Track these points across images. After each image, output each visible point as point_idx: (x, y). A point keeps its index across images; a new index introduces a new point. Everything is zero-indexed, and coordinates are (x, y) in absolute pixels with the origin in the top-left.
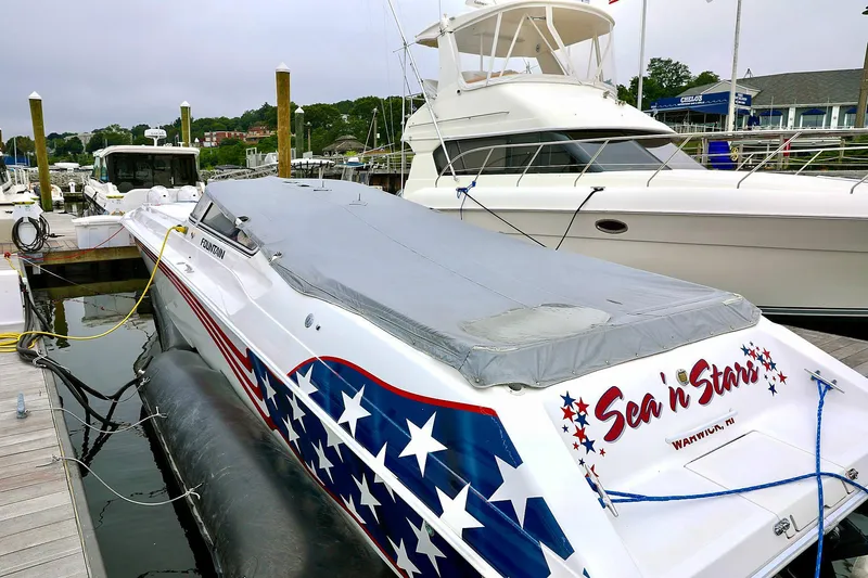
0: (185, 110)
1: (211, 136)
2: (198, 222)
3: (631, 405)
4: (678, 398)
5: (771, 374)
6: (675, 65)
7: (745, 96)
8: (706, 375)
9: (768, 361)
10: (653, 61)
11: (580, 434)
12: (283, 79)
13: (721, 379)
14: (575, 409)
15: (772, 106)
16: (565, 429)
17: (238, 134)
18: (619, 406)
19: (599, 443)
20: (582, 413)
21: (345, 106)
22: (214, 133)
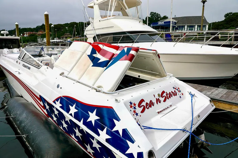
0: (17, 25)
1: (26, 33)
2: (21, 59)
3: (147, 103)
4: (158, 101)
5: (180, 93)
6: (157, 14)
7: (174, 22)
8: (165, 94)
9: (179, 90)
10: (151, 13)
11: (135, 112)
12: (47, 16)
13: (168, 95)
14: (133, 105)
15: (181, 25)
16: (131, 111)
17: (35, 33)
18: (144, 104)
19: (139, 114)
20: (135, 106)
21: (67, 25)
22: (27, 32)
